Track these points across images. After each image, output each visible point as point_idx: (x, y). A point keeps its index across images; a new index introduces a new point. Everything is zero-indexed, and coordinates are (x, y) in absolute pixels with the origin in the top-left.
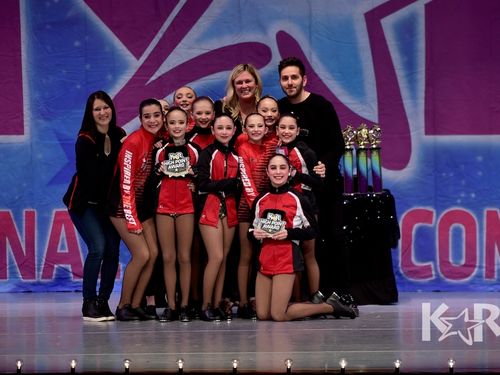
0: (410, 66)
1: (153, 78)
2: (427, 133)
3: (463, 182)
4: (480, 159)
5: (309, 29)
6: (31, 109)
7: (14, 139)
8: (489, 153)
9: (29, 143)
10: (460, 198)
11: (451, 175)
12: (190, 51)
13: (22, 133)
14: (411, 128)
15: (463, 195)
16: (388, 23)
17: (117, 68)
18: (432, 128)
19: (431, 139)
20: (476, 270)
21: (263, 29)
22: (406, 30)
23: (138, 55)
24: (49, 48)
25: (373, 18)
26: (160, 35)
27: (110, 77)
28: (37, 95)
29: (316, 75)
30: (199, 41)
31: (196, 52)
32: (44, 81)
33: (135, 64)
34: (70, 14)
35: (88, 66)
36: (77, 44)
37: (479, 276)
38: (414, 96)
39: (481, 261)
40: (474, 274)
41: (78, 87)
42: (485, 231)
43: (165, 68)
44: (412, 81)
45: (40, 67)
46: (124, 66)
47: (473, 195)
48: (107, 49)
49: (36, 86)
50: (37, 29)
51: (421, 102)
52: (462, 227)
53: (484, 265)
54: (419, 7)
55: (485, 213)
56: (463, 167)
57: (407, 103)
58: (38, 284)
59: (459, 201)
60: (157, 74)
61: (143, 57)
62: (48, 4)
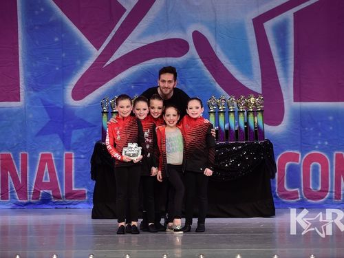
0: (284, 54)
1: (108, 63)
2: (295, 101)
3: (320, 134)
4: (331, 118)
5: (215, 30)
6: (25, 84)
7: (13, 104)
8: (337, 114)
9: (23, 107)
10: (317, 144)
11: (312, 129)
12: (133, 45)
13: (19, 101)
14: (284, 97)
15: (319, 143)
16: (268, 26)
17: (83, 56)
18: (298, 97)
19: (298, 104)
20: (328, 193)
21: (183, 29)
22: (281, 31)
23: (98, 48)
24: (37, 42)
25: (259, 22)
26: (113, 33)
27: (79, 62)
28: (29, 74)
29: (219, 61)
30: (140, 37)
31: (138, 45)
32: (34, 65)
33: (95, 53)
34: (51, 19)
35: (64, 55)
36: (56, 39)
37: (330, 198)
38: (286, 76)
39: (332, 188)
40: (327, 196)
41: (57, 69)
42: (334, 167)
43: (117, 55)
44: (285, 65)
45: (31, 56)
46: (88, 55)
47: (326, 143)
48: (77, 43)
49: (29, 68)
50: (29, 30)
51: (291, 79)
52: (320, 165)
53: (334, 190)
54: (289, 15)
55: (335, 155)
56: (319, 124)
57: (281, 80)
58: (30, 203)
59: (317, 147)
60: (111, 60)
61: (102, 49)
62: (37, 12)
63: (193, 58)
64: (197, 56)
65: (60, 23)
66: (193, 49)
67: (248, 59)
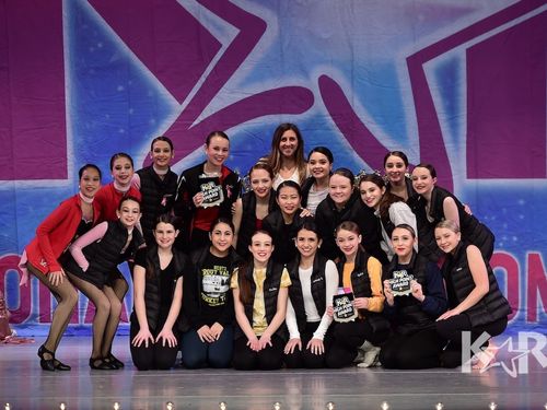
0: (452, 110)
1: (196, 123)
2: (468, 178)
3: (505, 226)
4: (522, 202)
5: (352, 75)
6: (75, 153)
7: (58, 183)
8: (531, 197)
9: (72, 187)
10: (502, 241)
11: (493, 218)
12: (232, 96)
13: (66, 178)
14: (453, 172)
15: (505, 238)
16: (429, 67)
17: (159, 112)
18: (473, 172)
19: (473, 182)
20: (518, 312)
21: (306, 73)
22: (448, 75)
23: (181, 99)
24: (92, 93)
25: (415, 63)
26: (203, 79)
27: (153, 121)
28: (80, 140)
29: (358, 119)
30: (242, 85)
31: (239, 97)
32: (88, 126)
33: (178, 108)
34: (113, 59)
35: (131, 111)
36: (120, 88)
37: (521, 319)
38: (455, 140)
39: (523, 305)
40: (516, 316)
41: (122, 131)
42: (527, 274)
43: (208, 112)
44: (454, 126)
45: (84, 112)
46: (167, 111)
47: (515, 239)
48: (150, 94)
49: (79, 130)
50: (81, 75)
51: (463, 146)
52: (505, 271)
53: (526, 308)
54: (460, 51)
55: (527, 256)
56: (504, 210)
57: (449, 146)
58: (81, 328)
59: (501, 244)
60: (201, 118)
61: (187, 102)
62: (92, 49)
63: (319, 116)
64: (325, 112)
65: (125, 65)
66: (319, 102)
67: (400, 116)
